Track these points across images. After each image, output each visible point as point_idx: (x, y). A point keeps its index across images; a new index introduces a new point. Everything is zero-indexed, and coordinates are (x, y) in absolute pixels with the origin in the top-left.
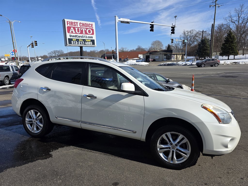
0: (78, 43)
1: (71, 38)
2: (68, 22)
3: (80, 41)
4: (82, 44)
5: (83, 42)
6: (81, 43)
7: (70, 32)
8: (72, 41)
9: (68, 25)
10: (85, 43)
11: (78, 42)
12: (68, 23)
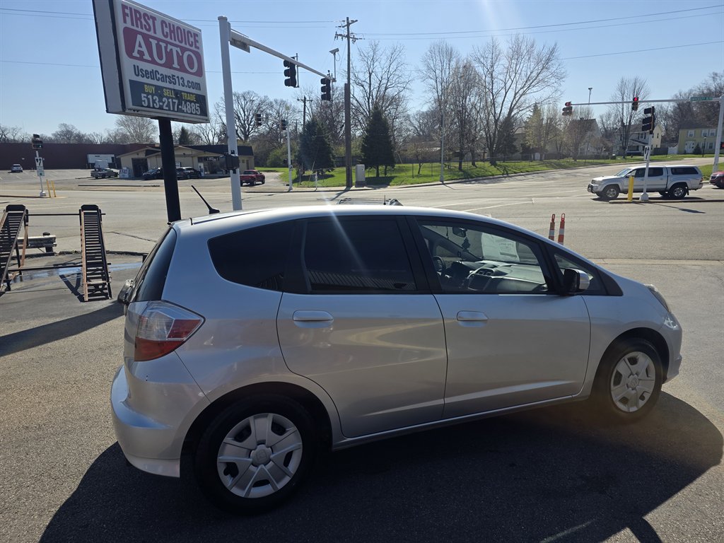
0: (161, 104)
1: (140, 79)
2: (127, 11)
3: (168, 98)
4: (172, 109)
5: (176, 101)
6: (169, 102)
7: (135, 54)
8: (143, 95)
9: (125, 21)
10: (180, 107)
11: (160, 101)
12: (125, 15)
